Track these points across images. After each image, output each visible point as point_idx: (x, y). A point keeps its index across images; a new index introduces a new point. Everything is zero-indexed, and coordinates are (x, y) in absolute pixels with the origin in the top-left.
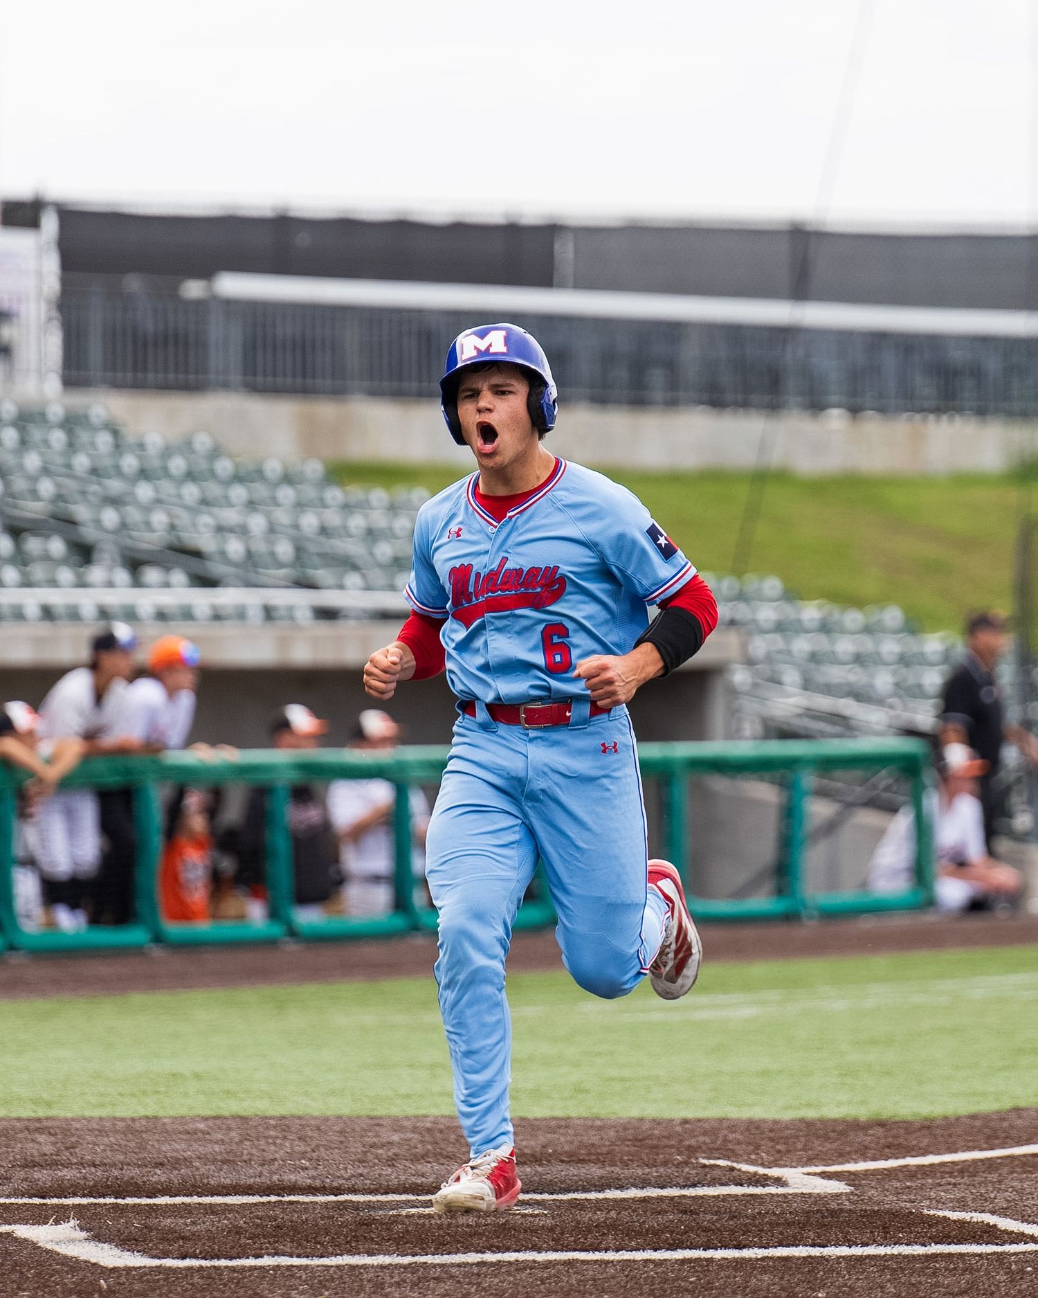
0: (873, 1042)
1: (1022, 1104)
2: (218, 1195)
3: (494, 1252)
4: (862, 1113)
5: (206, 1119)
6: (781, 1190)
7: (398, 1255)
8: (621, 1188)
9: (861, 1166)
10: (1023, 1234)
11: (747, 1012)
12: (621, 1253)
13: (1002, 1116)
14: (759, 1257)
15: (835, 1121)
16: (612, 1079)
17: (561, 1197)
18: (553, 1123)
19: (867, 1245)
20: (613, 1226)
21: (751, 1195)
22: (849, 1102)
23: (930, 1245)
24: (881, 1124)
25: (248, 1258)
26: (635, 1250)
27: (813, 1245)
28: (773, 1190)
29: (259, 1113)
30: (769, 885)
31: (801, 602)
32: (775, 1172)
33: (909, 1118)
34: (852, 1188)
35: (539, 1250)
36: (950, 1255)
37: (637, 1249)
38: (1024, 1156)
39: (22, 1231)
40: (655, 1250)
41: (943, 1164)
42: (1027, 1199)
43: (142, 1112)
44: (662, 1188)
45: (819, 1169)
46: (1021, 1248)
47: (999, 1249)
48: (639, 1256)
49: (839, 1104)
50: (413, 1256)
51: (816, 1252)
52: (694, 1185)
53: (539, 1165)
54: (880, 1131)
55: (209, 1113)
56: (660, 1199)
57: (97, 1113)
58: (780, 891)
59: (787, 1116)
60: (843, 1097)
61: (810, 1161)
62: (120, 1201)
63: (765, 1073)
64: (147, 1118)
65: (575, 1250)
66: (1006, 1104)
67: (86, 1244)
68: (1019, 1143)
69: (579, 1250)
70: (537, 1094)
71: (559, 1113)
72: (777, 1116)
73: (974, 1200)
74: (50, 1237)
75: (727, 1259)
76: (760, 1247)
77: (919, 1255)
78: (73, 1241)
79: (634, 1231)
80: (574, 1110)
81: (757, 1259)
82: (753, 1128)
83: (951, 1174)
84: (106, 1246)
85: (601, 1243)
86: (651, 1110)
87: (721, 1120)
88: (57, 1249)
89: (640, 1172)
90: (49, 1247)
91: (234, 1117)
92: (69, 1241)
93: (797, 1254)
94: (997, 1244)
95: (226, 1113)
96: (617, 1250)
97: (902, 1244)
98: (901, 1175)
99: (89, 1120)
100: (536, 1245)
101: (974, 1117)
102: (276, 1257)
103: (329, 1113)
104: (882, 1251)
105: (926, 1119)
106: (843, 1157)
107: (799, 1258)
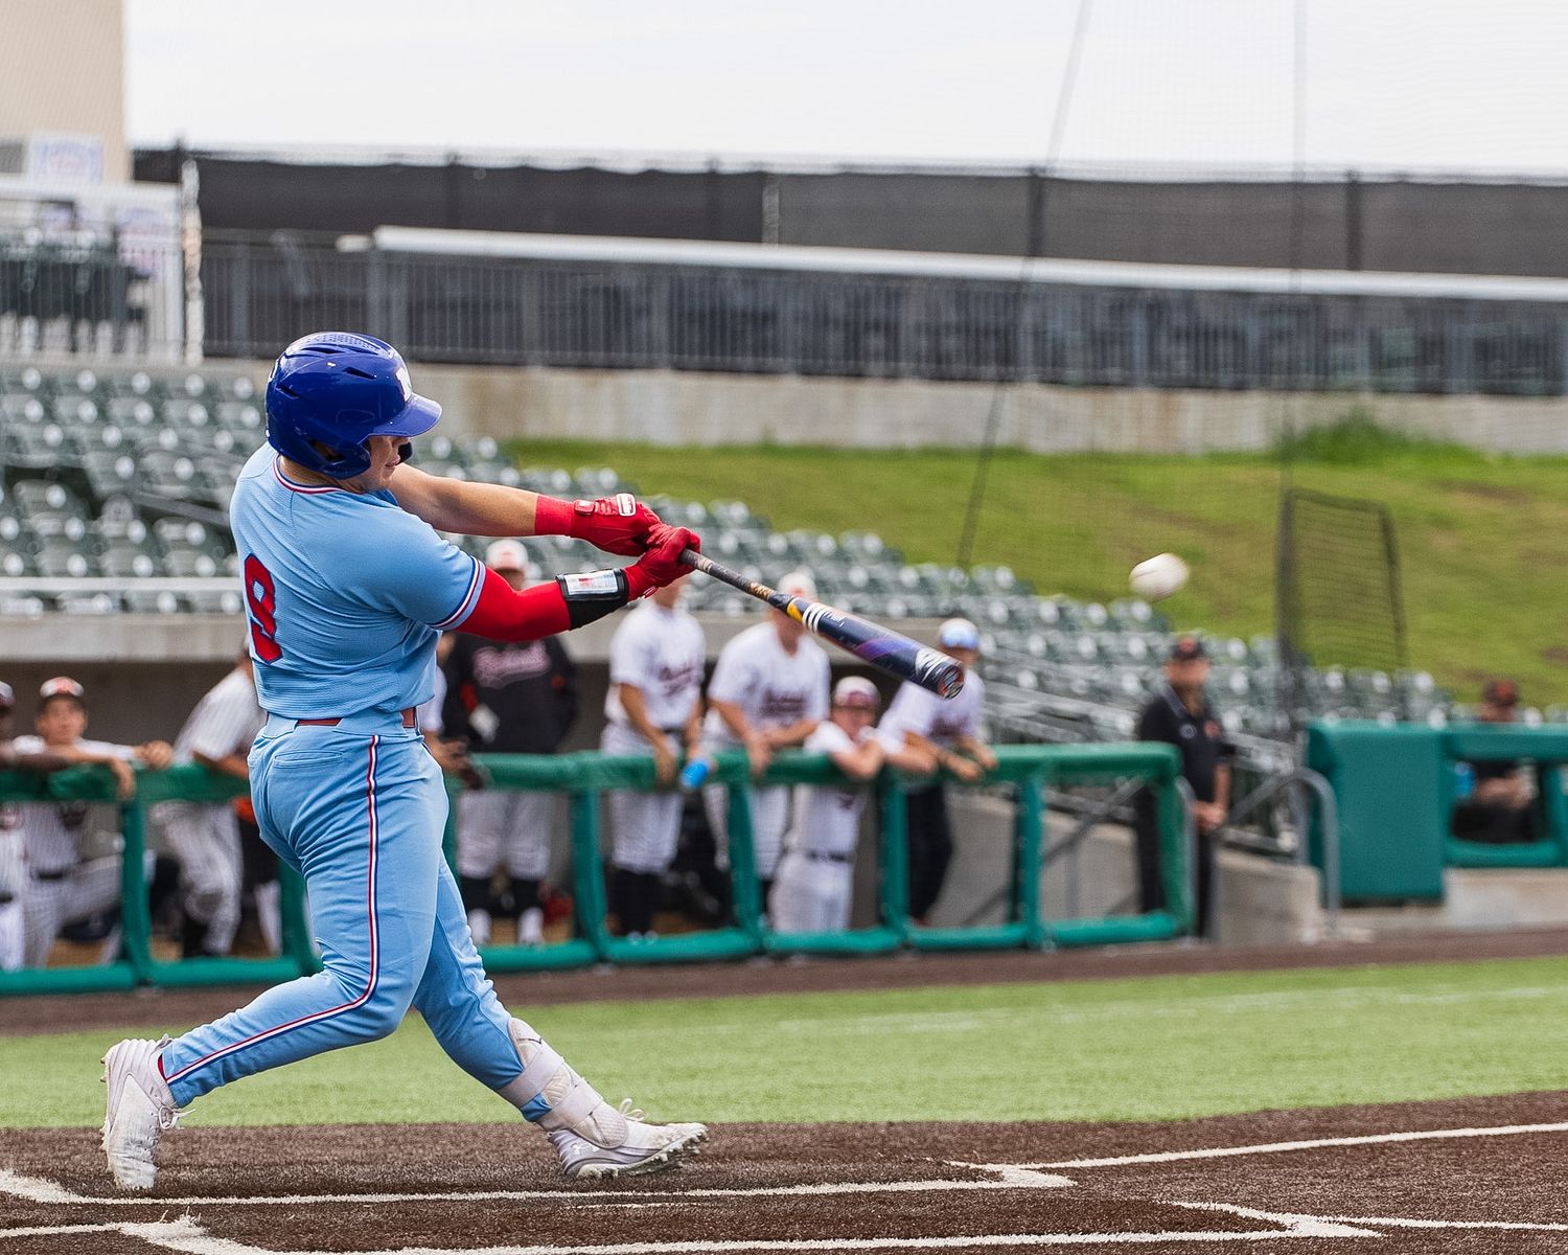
0: (1111, 1051)
1: (1274, 1106)
2: (356, 1193)
3: (664, 1242)
4: (1093, 1116)
5: (348, 1126)
6: (995, 1185)
7: (555, 1246)
8: (812, 1183)
9: (1088, 1163)
10: (1266, 1221)
11: (966, 1025)
12: (809, 1241)
13: (1250, 1118)
14: (966, 1245)
15: (1061, 1123)
16: (811, 1086)
17: (744, 1193)
18: (740, 1128)
19: (1088, 1232)
20: (802, 1217)
21: (961, 1190)
22: (1079, 1106)
23: (1161, 1232)
24: (1113, 1126)
25: (384, 1250)
26: (825, 1239)
27: (1028, 1233)
28: (986, 1185)
29: (408, 1121)
30: (1001, 910)
31: (1037, 597)
32: (990, 1167)
33: (1145, 1120)
34: (1076, 1183)
35: (716, 1240)
36: (1182, 1242)
37: (827, 1238)
38: (1273, 1153)
39: (129, 1228)
40: (848, 1238)
41: (1181, 1161)
42: (1273, 1192)
43: (275, 1120)
44: (860, 1182)
45: (1040, 1166)
46: (1264, 1234)
47: (1239, 1236)
48: (829, 1245)
49: (1066, 1108)
50: (572, 1247)
51: (1031, 1239)
52: (896, 1180)
53: (721, 1162)
54: (1109, 1132)
55: (351, 1121)
56: (858, 1194)
57: (225, 1122)
58: (1013, 917)
59: (1007, 1119)
60: (1072, 1100)
61: (1030, 1159)
62: (244, 1201)
63: (985, 1079)
64: (280, 1126)
65: (756, 1239)
66: (1255, 1105)
67: (202, 1240)
68: (1268, 1141)
69: (761, 1239)
70: (724, 1100)
71: (750, 1118)
72: (996, 1120)
73: (1213, 1193)
74: (162, 1234)
75: (929, 1248)
76: (967, 1236)
77: (1147, 1242)
78: (187, 1236)
79: (824, 1220)
80: (766, 1114)
81: (964, 1247)
82: (970, 1130)
83: (1189, 1170)
84: (224, 1241)
85: (786, 1231)
86: (852, 1115)
87: (932, 1124)
88: (169, 1245)
89: (835, 1168)
90: (160, 1243)
91: (379, 1125)
92: (182, 1238)
93: (1008, 1242)
94: (1236, 1231)
95: (371, 1121)
96: (805, 1240)
97: (1128, 1231)
98: (1132, 1171)
99: (215, 1129)
100: (712, 1234)
101: (1218, 1119)
102: (416, 1249)
103: (488, 1120)
104: (1104, 1238)
105: (1164, 1121)
106: (1066, 1155)
107: (1011, 1246)
